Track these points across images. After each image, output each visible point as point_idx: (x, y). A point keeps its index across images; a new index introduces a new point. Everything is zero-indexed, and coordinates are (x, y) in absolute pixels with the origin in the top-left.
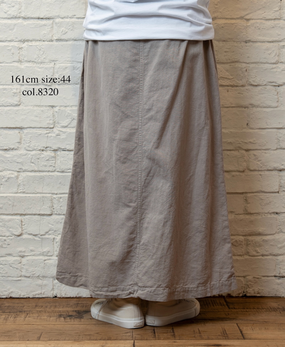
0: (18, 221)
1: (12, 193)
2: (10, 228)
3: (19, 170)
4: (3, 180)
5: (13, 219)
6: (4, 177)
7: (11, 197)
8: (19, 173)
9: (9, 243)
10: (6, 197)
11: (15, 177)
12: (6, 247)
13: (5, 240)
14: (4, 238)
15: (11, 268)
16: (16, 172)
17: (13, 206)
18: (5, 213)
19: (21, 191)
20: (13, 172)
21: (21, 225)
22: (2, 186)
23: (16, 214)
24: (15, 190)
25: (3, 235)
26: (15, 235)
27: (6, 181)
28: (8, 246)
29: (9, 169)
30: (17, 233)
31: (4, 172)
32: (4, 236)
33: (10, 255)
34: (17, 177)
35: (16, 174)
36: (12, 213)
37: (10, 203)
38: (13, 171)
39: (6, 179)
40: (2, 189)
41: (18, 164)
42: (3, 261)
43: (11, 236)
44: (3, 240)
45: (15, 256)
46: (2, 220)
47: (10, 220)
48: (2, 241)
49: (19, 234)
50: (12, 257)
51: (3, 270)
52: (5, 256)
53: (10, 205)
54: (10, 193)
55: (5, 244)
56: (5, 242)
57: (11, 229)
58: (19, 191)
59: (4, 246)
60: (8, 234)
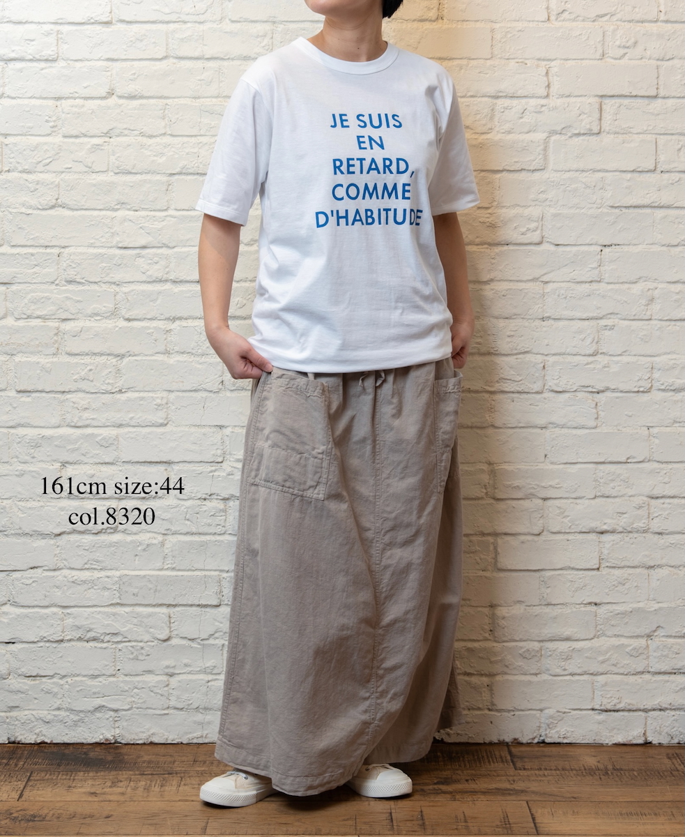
0: (163, 615)
1: (154, 570)
2: (150, 628)
3: (166, 532)
4: (139, 548)
5: (156, 613)
6: (141, 544)
7: (152, 576)
8: (166, 537)
9: (149, 653)
10: (144, 576)
11: (159, 543)
12: (144, 660)
13: (142, 648)
14: (141, 644)
15: (153, 694)
16: (162, 536)
17: (156, 591)
18: (143, 603)
19: (169, 566)
20: (156, 535)
21: (168, 623)
22: (137, 558)
23: (161, 605)
24: (159, 565)
25: (139, 639)
26: (159, 640)
27: (144, 550)
28: (146, 658)
29: (149, 530)
30: (163, 637)
31: (141, 535)
32: (141, 641)
33: (150, 672)
34: (162, 544)
35: (160, 538)
36: (154, 604)
37: (150, 586)
38: (155, 533)
39: (144, 547)
40: (137, 562)
41: (164, 521)
42: (138, 682)
43: (153, 641)
44: (138, 648)
45: (158, 675)
46: (137, 614)
47: (150, 615)
48: (137, 650)
49: (166, 638)
50: (153, 676)
51: (138, 697)
52: (142, 675)
53: (150, 589)
54: (150, 570)
55: (142, 654)
56: (143, 651)
57: (152, 630)
58: (166, 567)
59: (140, 657)
60: (146, 638)
